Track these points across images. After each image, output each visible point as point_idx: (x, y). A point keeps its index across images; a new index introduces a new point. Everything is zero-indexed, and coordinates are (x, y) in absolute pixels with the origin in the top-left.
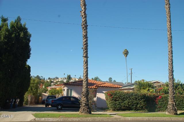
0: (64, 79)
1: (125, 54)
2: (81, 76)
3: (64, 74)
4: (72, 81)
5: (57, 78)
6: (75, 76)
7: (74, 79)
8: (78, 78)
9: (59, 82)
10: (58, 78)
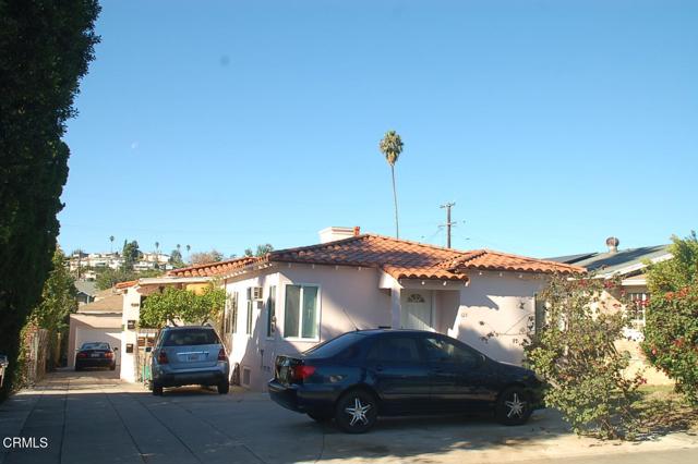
0: (112, 257)
1: (390, 150)
2: (179, 246)
3: (112, 239)
4: (146, 264)
5: (83, 255)
6: (157, 244)
7: (151, 259)
8: (169, 253)
9: (92, 269)
10: (86, 255)
